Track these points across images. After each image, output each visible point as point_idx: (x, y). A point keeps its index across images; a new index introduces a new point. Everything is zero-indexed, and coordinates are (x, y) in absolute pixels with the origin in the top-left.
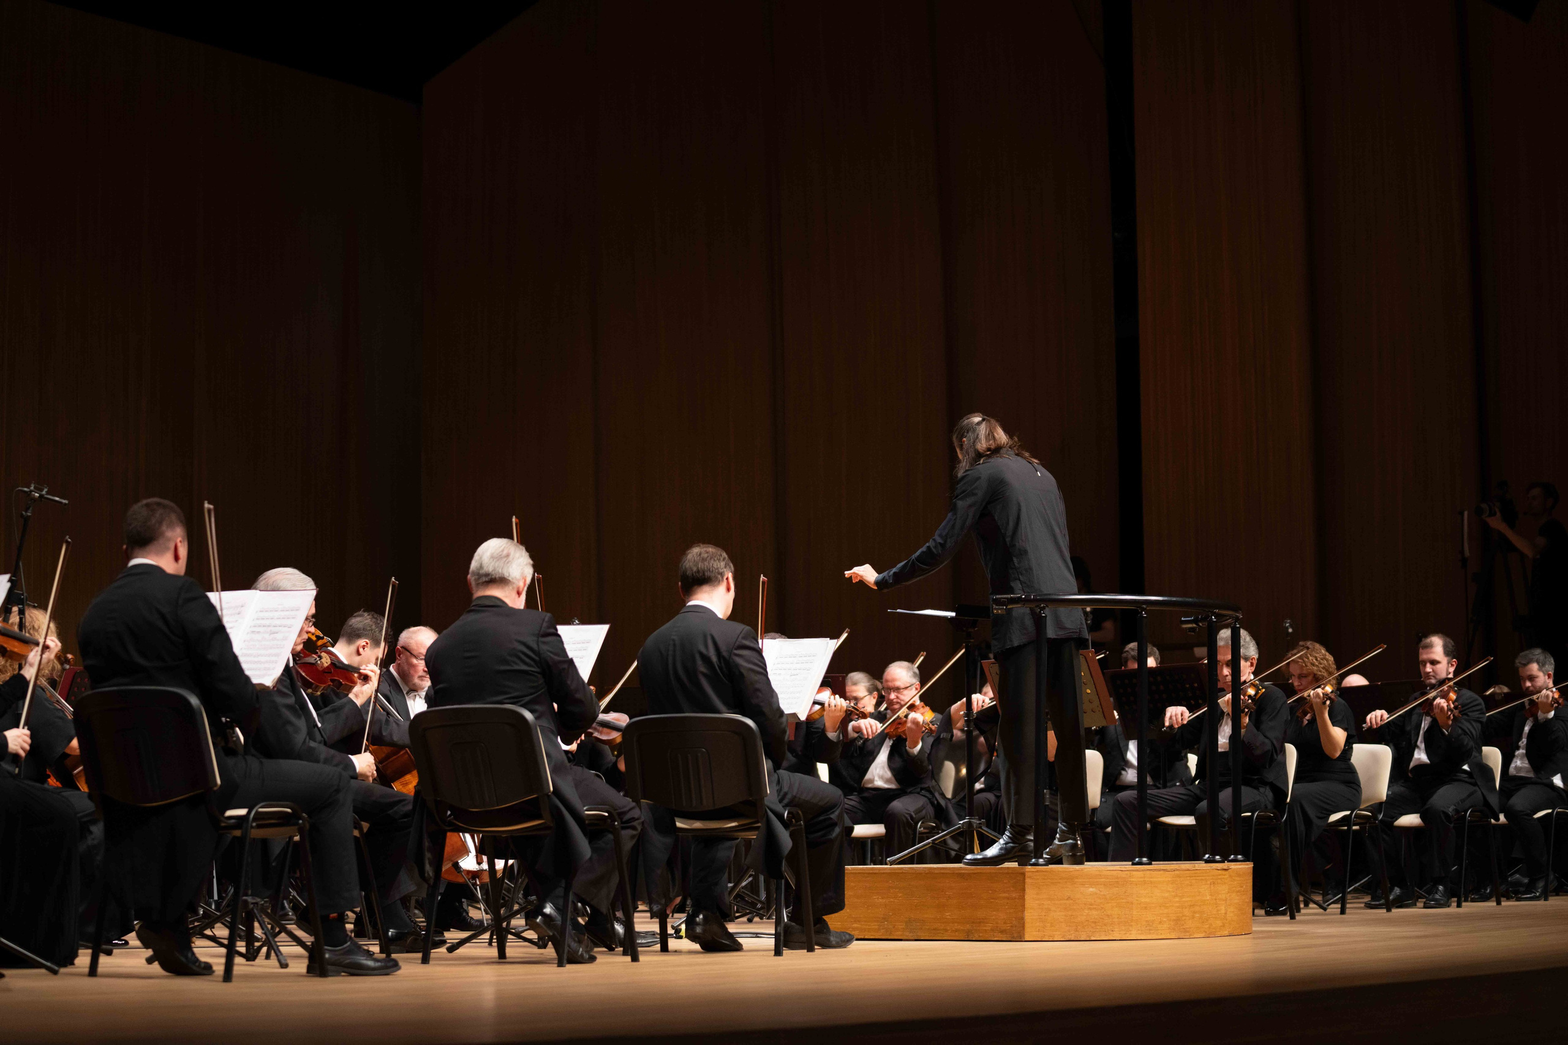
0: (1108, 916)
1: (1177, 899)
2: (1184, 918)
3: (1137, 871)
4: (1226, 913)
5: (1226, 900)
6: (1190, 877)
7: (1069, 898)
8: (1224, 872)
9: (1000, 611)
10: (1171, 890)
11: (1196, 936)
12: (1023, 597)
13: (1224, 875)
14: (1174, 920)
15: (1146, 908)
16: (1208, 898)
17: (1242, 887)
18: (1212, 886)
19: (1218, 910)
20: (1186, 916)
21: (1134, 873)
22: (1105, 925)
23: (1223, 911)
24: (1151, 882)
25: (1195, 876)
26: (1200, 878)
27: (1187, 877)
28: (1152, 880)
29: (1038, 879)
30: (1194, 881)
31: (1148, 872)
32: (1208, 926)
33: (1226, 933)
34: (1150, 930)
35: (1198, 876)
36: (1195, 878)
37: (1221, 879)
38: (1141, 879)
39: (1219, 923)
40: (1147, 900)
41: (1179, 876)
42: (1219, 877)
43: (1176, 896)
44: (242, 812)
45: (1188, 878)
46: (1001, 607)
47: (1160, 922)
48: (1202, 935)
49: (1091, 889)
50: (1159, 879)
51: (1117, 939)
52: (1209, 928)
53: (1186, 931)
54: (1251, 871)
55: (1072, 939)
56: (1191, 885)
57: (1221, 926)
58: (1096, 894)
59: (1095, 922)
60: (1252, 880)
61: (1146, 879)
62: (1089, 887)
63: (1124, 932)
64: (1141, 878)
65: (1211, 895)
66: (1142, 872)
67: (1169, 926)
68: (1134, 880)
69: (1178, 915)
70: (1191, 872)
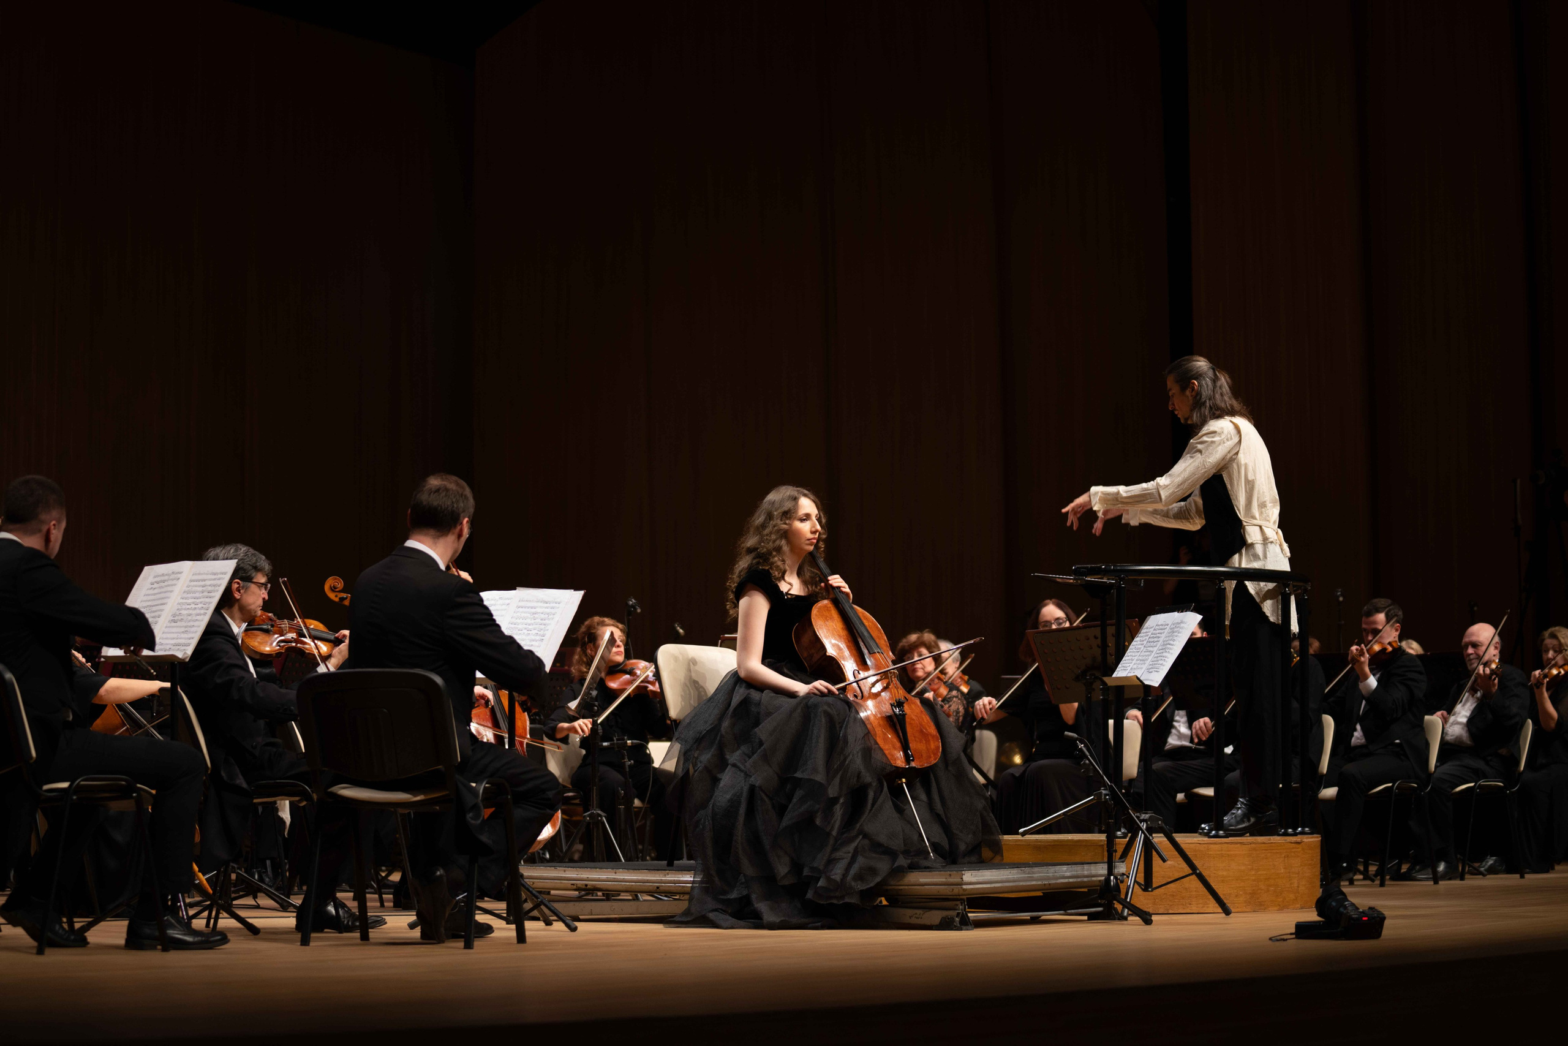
0: (1186, 889)
1: (1253, 872)
2: (1259, 891)
3: (1215, 844)
4: (1298, 887)
5: (1298, 873)
6: (1266, 850)
8: (1297, 846)
9: (1079, 582)
10: (1247, 863)
12: (1103, 567)
13: (1298, 848)
14: (1250, 893)
15: (1223, 881)
16: (1282, 871)
17: (1312, 860)
18: (1286, 859)
19: (1291, 884)
20: (1262, 890)
21: (1212, 846)
22: (1183, 898)
23: (1296, 885)
25: (1270, 849)
26: (1278, 852)
28: (1228, 853)
30: (1269, 854)
31: (1226, 845)
32: (1282, 899)
35: (1273, 849)
36: (1270, 851)
37: (1294, 852)
38: (1218, 853)
39: (1292, 896)
40: (1225, 873)
41: (1254, 849)
42: (1293, 850)
43: (1252, 869)
44: (65, 785)
45: (1264, 851)
46: (1081, 577)
47: (1237, 896)
48: (1277, 909)
50: (1237, 852)
54: (1319, 844)
56: (1266, 858)
57: (1294, 900)
58: (1174, 867)
59: (1173, 896)
60: (1319, 854)
61: (1223, 852)
64: (1218, 851)
65: (1285, 868)
66: (1219, 845)
67: (1244, 899)
68: (1211, 853)
69: (1254, 888)
70: (1266, 845)
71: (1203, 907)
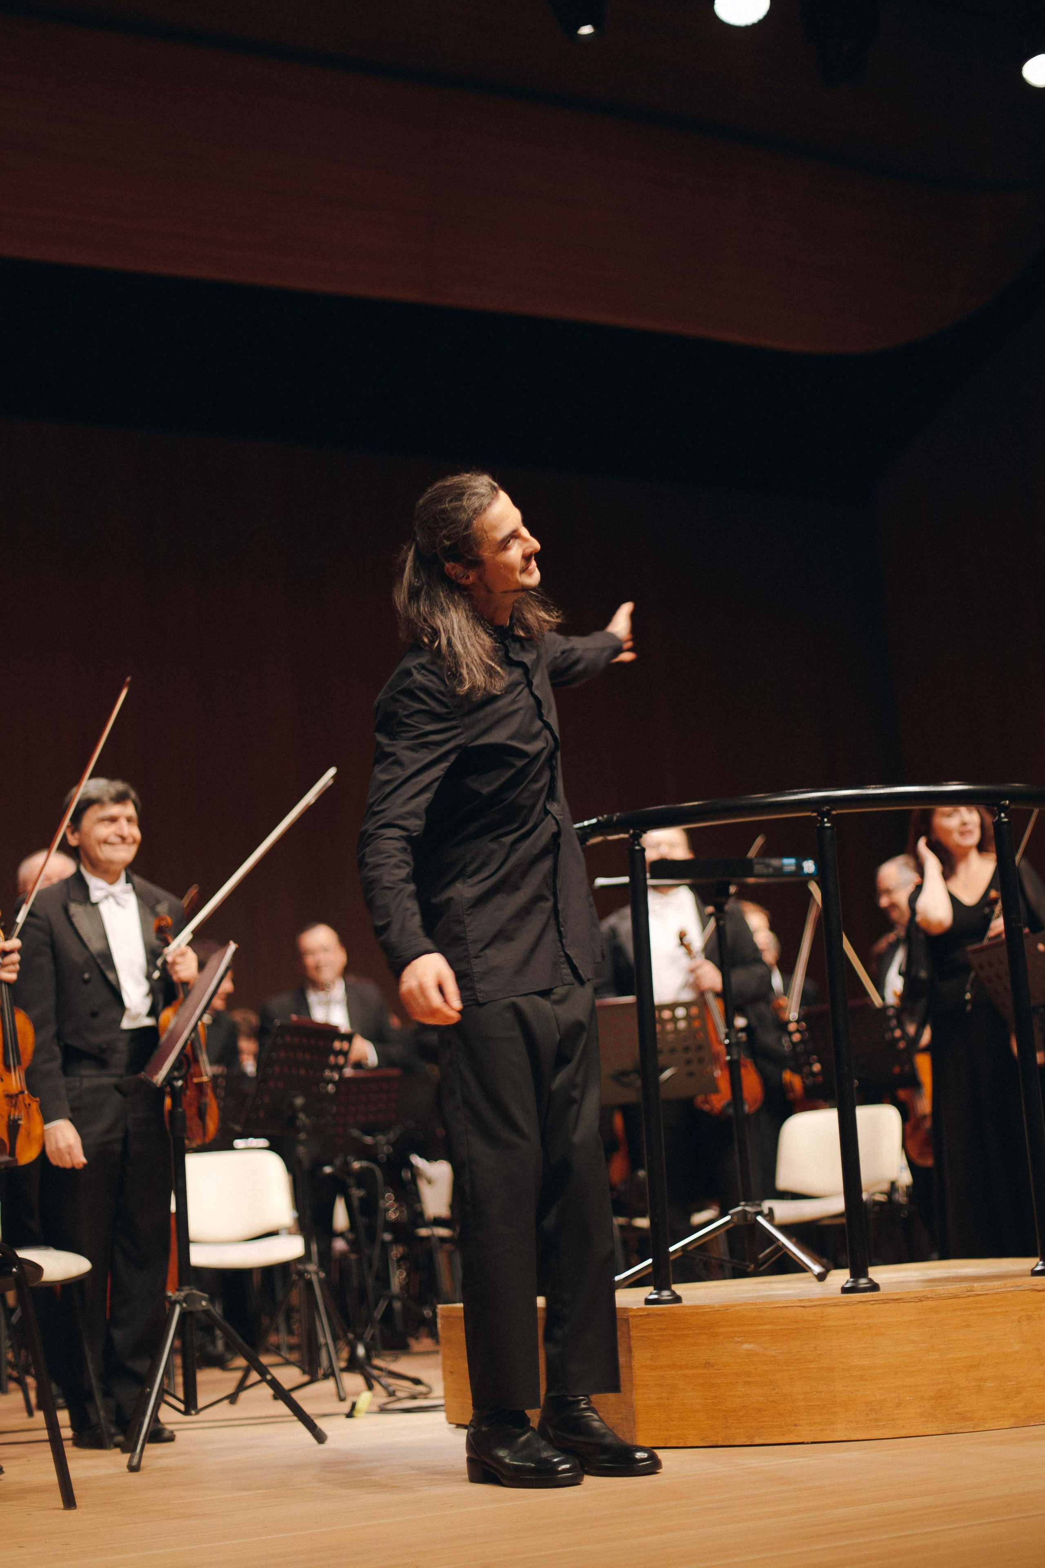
0: (784, 1395)
1: (935, 1356)
2: (956, 1392)
6: (964, 1310)
7: (707, 1365)
11: (987, 1426)
14: (933, 1397)
15: (863, 1376)
16: (1016, 1347)
20: (961, 1388)
21: (831, 1310)
26: (990, 1311)
27: (955, 1310)
29: (650, 1330)
31: (861, 1307)
32: (1022, 1404)
34: (876, 1420)
35: (984, 1308)
36: (975, 1312)
41: (933, 1311)
43: (931, 1350)
45: (958, 1313)
47: (899, 1404)
48: (1007, 1424)
49: (746, 1346)
51: (806, 1441)
53: (963, 1418)
55: (720, 1443)
56: (968, 1326)
59: (760, 1410)
62: (741, 1343)
63: (820, 1427)
64: (847, 1319)
66: (847, 1308)
67: (919, 1410)
68: (831, 1323)
69: (940, 1387)
70: (960, 1300)
71: (823, 1430)
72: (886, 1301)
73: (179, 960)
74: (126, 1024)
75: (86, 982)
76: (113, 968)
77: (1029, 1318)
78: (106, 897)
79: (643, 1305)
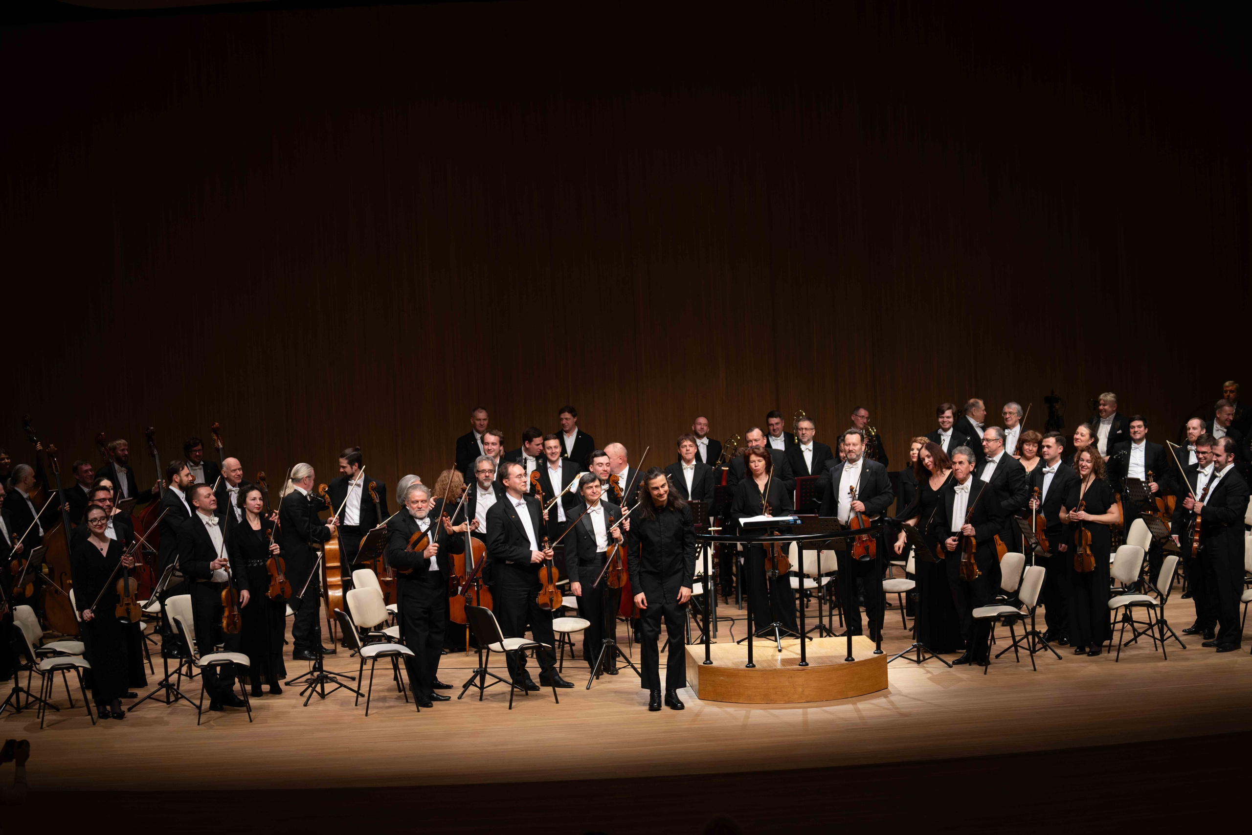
1: (765, 685)
7: (713, 681)
11: (778, 702)
16: (787, 684)
18: (790, 679)
24: (749, 676)
29: (702, 670)
31: (747, 671)
33: (805, 701)
34: (750, 699)
36: (777, 675)
39: (796, 696)
40: (747, 685)
41: (765, 674)
48: (783, 703)
49: (721, 678)
52: (788, 699)
53: (772, 701)
55: (716, 700)
66: (744, 671)
67: (760, 698)
69: (765, 692)
71: (737, 700)
72: (753, 671)
73: (614, 532)
74: (598, 551)
75: (585, 539)
76: (594, 534)
77: (791, 677)
78: (593, 511)
79: (702, 664)
